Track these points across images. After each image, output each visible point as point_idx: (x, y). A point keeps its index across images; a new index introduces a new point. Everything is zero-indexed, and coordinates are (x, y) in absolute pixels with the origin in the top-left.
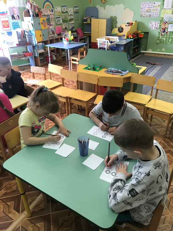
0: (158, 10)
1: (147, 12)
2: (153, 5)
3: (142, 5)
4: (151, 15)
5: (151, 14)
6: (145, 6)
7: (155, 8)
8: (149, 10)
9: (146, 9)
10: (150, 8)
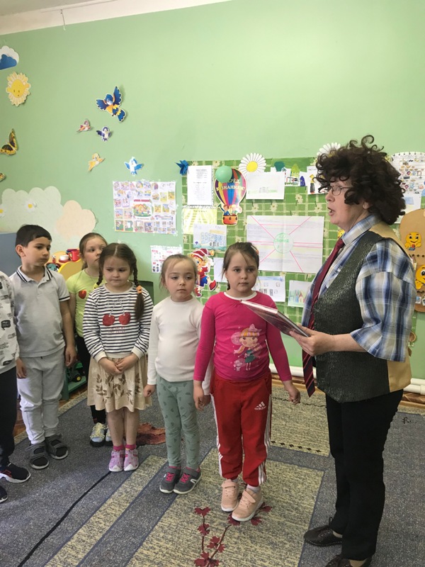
0: (171, 209)
1: (137, 214)
2: (153, 192)
3: (115, 192)
4: (149, 224)
5: (149, 221)
6: (128, 197)
7: (159, 203)
8: (142, 209)
9: (132, 204)
10: (142, 203)
